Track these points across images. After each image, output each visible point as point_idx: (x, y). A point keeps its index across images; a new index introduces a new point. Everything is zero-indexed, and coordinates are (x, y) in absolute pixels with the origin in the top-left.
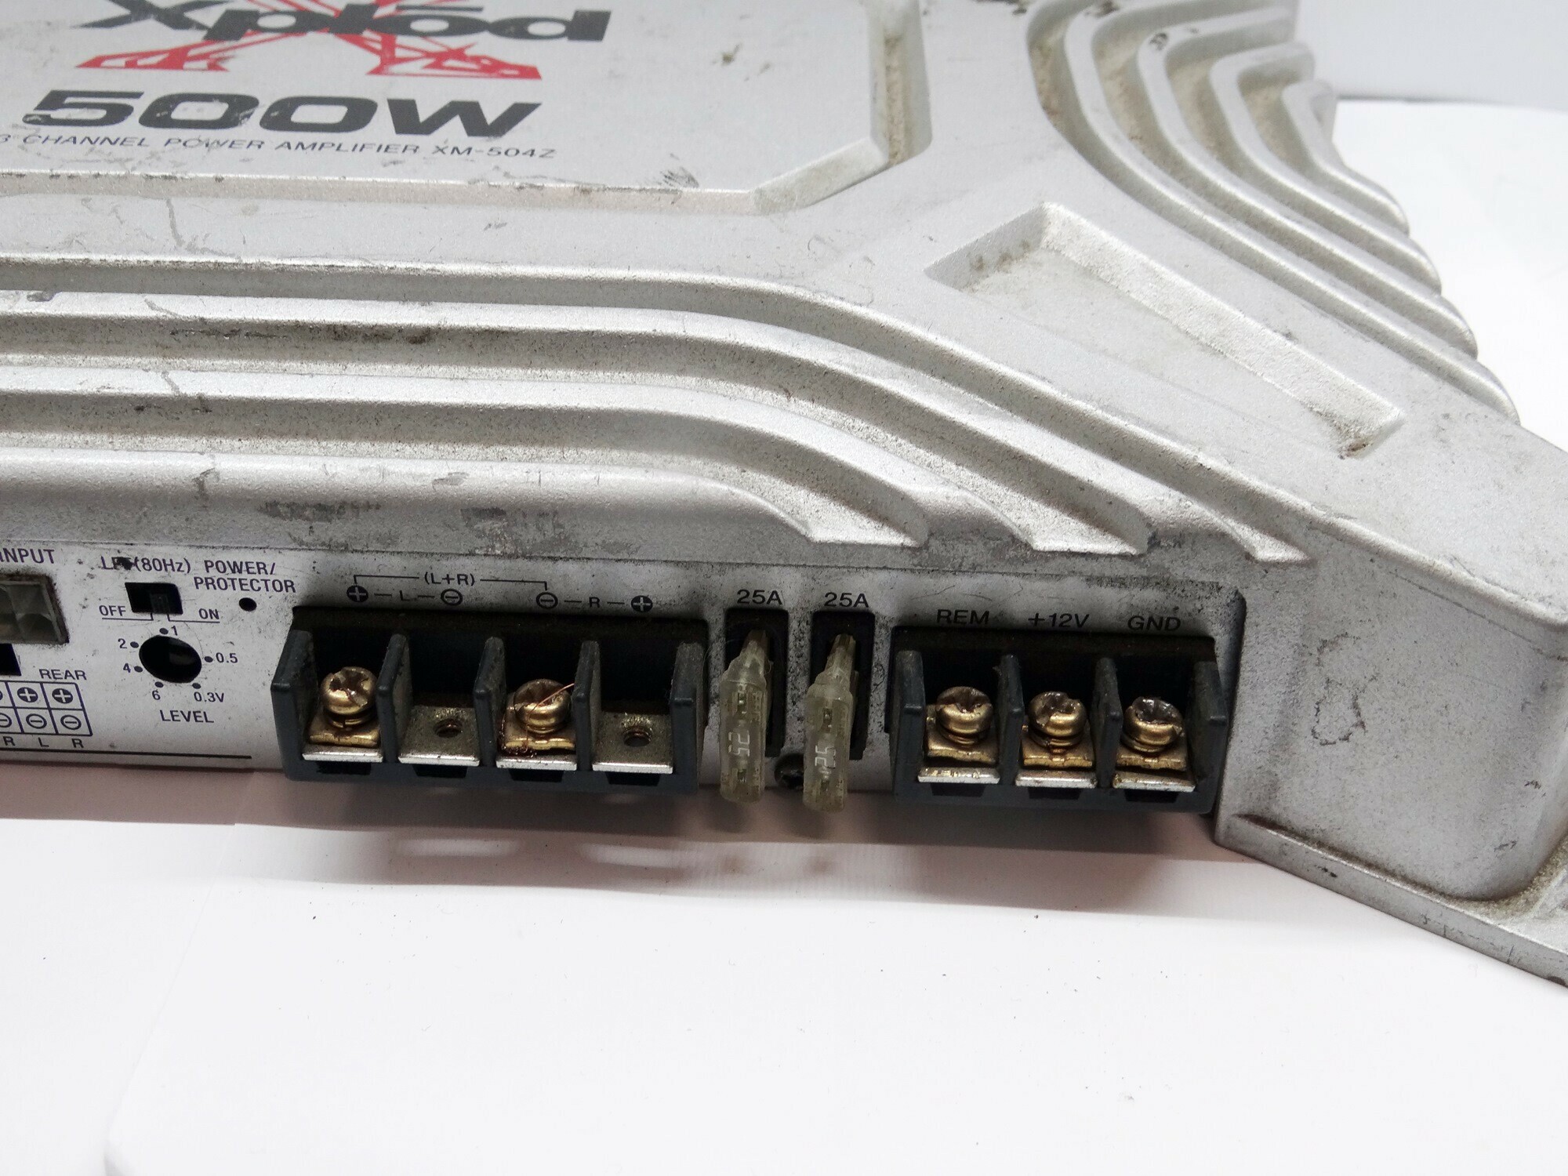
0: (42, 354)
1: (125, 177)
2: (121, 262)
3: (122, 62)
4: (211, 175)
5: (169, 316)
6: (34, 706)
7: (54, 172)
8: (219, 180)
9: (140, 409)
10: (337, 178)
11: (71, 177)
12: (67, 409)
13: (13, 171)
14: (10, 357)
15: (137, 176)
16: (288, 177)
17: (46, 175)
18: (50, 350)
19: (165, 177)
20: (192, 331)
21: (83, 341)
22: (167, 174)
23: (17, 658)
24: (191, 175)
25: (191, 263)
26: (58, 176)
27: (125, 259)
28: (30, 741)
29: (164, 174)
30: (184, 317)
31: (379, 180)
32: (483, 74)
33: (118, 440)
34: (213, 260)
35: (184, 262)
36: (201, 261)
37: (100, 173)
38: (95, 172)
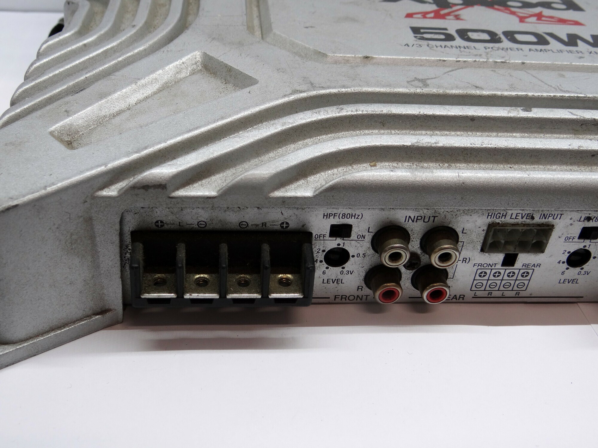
0: (527, 133)
1: (486, 62)
2: (540, 96)
3: (419, 16)
4: (520, 62)
5: (582, 118)
6: (512, 279)
7: (458, 60)
8: (523, 63)
9: (593, 156)
10: (569, 63)
11: (465, 61)
12: (564, 156)
13: (441, 59)
14: (514, 134)
15: (491, 62)
16: (550, 63)
17: (455, 60)
18: (530, 132)
19: (502, 62)
20: (589, 124)
21: (545, 128)
22: (503, 61)
23: (517, 259)
24: (513, 61)
25: (568, 96)
26: (459, 61)
27: (542, 95)
28: (499, 294)
29: (502, 61)
30: (587, 118)
31: (585, 64)
32: (559, 23)
33: (582, 168)
34: (576, 95)
35: (565, 96)
36: (571, 96)
37: (477, 60)
38: (474, 60)
